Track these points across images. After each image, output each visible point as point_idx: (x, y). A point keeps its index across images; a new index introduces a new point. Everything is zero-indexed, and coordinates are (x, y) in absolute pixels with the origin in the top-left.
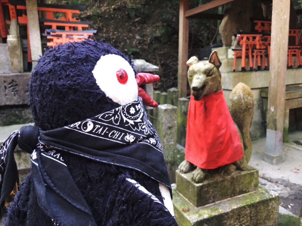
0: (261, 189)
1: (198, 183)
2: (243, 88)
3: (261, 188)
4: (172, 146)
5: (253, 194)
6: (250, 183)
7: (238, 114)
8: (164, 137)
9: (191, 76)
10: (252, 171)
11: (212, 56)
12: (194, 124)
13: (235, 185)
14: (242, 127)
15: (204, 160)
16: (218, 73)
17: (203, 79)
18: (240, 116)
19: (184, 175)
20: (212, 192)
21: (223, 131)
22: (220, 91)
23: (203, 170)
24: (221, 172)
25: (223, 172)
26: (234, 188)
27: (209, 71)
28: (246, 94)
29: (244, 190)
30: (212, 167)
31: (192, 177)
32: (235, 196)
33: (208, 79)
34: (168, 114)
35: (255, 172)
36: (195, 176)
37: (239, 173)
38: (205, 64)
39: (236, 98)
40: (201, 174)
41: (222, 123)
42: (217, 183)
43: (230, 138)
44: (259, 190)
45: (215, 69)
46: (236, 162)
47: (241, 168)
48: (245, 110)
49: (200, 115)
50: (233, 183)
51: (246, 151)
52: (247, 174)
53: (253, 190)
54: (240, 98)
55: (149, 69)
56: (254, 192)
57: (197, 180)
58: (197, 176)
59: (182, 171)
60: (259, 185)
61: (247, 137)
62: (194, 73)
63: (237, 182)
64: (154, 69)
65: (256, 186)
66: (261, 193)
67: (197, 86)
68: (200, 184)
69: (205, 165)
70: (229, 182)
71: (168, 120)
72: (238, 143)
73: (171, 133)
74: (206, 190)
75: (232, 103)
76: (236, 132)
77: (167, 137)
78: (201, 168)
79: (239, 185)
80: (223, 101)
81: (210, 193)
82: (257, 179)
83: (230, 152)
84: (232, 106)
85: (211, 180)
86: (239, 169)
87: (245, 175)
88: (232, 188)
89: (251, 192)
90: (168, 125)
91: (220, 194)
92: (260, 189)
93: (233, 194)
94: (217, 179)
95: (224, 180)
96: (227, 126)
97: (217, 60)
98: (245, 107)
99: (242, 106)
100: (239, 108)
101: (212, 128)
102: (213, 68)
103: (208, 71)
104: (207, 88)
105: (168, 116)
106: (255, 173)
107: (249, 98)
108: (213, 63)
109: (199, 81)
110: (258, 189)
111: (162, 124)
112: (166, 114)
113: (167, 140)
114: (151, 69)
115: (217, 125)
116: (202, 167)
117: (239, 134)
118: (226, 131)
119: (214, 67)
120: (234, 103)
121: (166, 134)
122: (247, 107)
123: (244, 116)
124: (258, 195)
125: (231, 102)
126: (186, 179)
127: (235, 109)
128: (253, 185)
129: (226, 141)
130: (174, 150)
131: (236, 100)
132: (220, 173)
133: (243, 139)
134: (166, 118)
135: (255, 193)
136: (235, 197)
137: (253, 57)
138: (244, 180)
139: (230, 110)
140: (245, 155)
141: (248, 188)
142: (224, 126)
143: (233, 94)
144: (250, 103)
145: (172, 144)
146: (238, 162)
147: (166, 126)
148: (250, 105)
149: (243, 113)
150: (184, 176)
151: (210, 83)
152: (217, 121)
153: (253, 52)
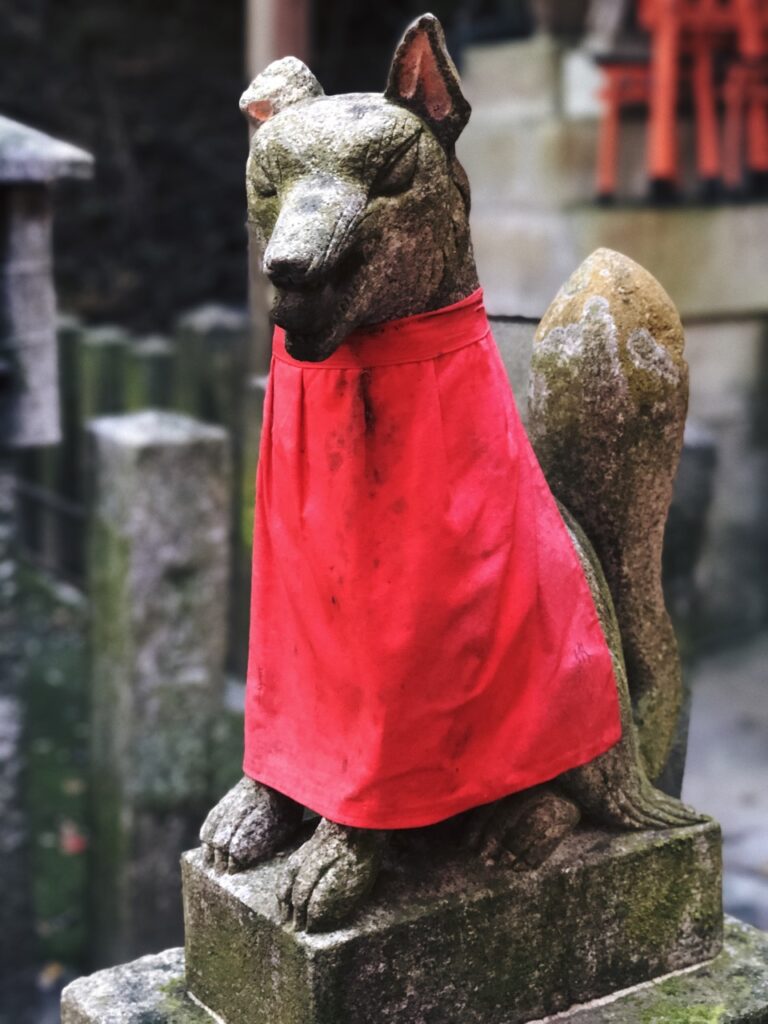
0: (743, 946)
1: (320, 927)
2: (619, 282)
3: (738, 938)
4: (193, 700)
5: (691, 980)
6: (667, 912)
7: (585, 458)
8: (141, 635)
9: (269, 193)
10: (682, 833)
11: (403, 53)
12: (299, 529)
13: (572, 928)
14: (614, 542)
15: (362, 768)
16: (450, 173)
17: (348, 210)
18: (601, 472)
19: (236, 882)
20: (419, 987)
21: (488, 571)
22: (464, 301)
23: (355, 838)
24: (482, 844)
25: (492, 845)
26: (570, 951)
27: (388, 156)
28: (641, 324)
29: (635, 958)
30: (419, 816)
31: (283, 891)
32: (571, 1001)
33: (377, 213)
34: (166, 478)
35: (698, 835)
36: (304, 883)
37: (600, 848)
38: (359, 111)
39: (572, 348)
40: (342, 864)
41: (479, 516)
42: (450, 920)
43: (537, 613)
44: (727, 955)
45: (426, 143)
46: (575, 772)
47: (615, 816)
48: (633, 432)
49: (335, 462)
50: (563, 915)
51: (643, 704)
52: (647, 854)
53: (687, 957)
54: (602, 347)
55: (21, 165)
56: (695, 967)
57: (314, 910)
58: (316, 884)
59: (222, 857)
60: (729, 921)
61: (649, 609)
62: (287, 167)
63: (583, 906)
64: (58, 164)
65: (709, 927)
66: (740, 973)
67: (305, 256)
68: (341, 937)
69: (370, 804)
70: (534, 908)
71: (164, 523)
72: (591, 650)
73: (186, 610)
74: (377, 975)
75: (552, 380)
76: (574, 578)
77: (161, 636)
78: (342, 827)
79: (601, 927)
80: (481, 367)
81: (410, 991)
82: (711, 882)
83: (532, 712)
84: (552, 401)
85: (413, 900)
86: (598, 820)
87: (638, 859)
88: (557, 948)
89: (678, 973)
90: (169, 554)
91: (472, 994)
92: (730, 949)
93: (558, 989)
94: (453, 896)
95: (499, 898)
96: (515, 535)
97: (437, 85)
98: (634, 409)
99: (611, 405)
100: (593, 414)
101: (413, 549)
102: (414, 139)
103: (376, 153)
104: (376, 273)
105: (164, 496)
106: (703, 847)
107: (660, 350)
108: (415, 106)
109: (318, 220)
110: (720, 949)
111: (125, 548)
112: (154, 479)
113: (161, 660)
114: (40, 163)
115: (446, 532)
116: (349, 821)
117: (594, 586)
118: (507, 571)
119: (419, 132)
120: (560, 383)
121: (154, 617)
122: (645, 408)
123: (627, 468)
124: (719, 986)
125: (543, 379)
126: (246, 909)
127: (573, 426)
128: (687, 926)
129: (505, 634)
130: (209, 725)
131: (575, 361)
132: (477, 851)
133: (625, 624)
134: (152, 510)
135: (701, 974)
136: (577, 1008)
137: (720, 109)
138: (628, 892)
139: (542, 430)
140: (635, 729)
141: (655, 948)
142: (492, 531)
143: (555, 323)
144: (666, 386)
145: (194, 688)
146: (592, 776)
147: (153, 559)
148: (662, 400)
149: (619, 447)
150: (237, 887)
151: (395, 242)
152: (447, 505)
153: (719, 79)
